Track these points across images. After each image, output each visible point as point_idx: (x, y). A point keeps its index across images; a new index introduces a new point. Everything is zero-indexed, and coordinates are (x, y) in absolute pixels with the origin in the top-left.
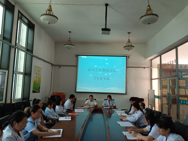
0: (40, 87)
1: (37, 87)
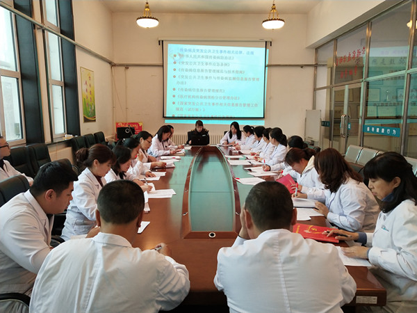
1: (90, 110)
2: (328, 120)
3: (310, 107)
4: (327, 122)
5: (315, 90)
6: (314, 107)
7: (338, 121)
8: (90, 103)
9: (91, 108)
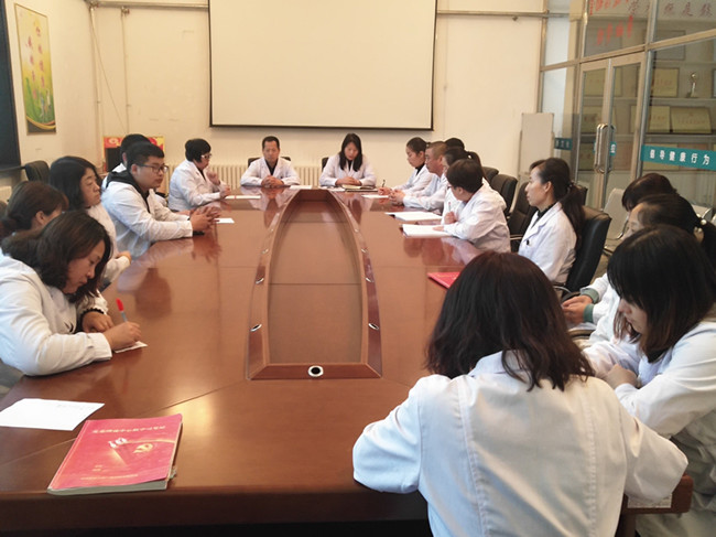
1: (41, 106)
2: (569, 136)
3: (531, 108)
4: (565, 140)
5: (543, 69)
6: (540, 107)
7: (588, 140)
8: (41, 90)
9: (44, 102)
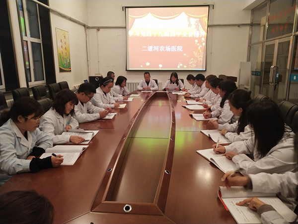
0: (70, 63)
1: (65, 62)
2: (259, 70)
3: (245, 60)
5: (249, 45)
8: (65, 57)
9: (66, 61)
